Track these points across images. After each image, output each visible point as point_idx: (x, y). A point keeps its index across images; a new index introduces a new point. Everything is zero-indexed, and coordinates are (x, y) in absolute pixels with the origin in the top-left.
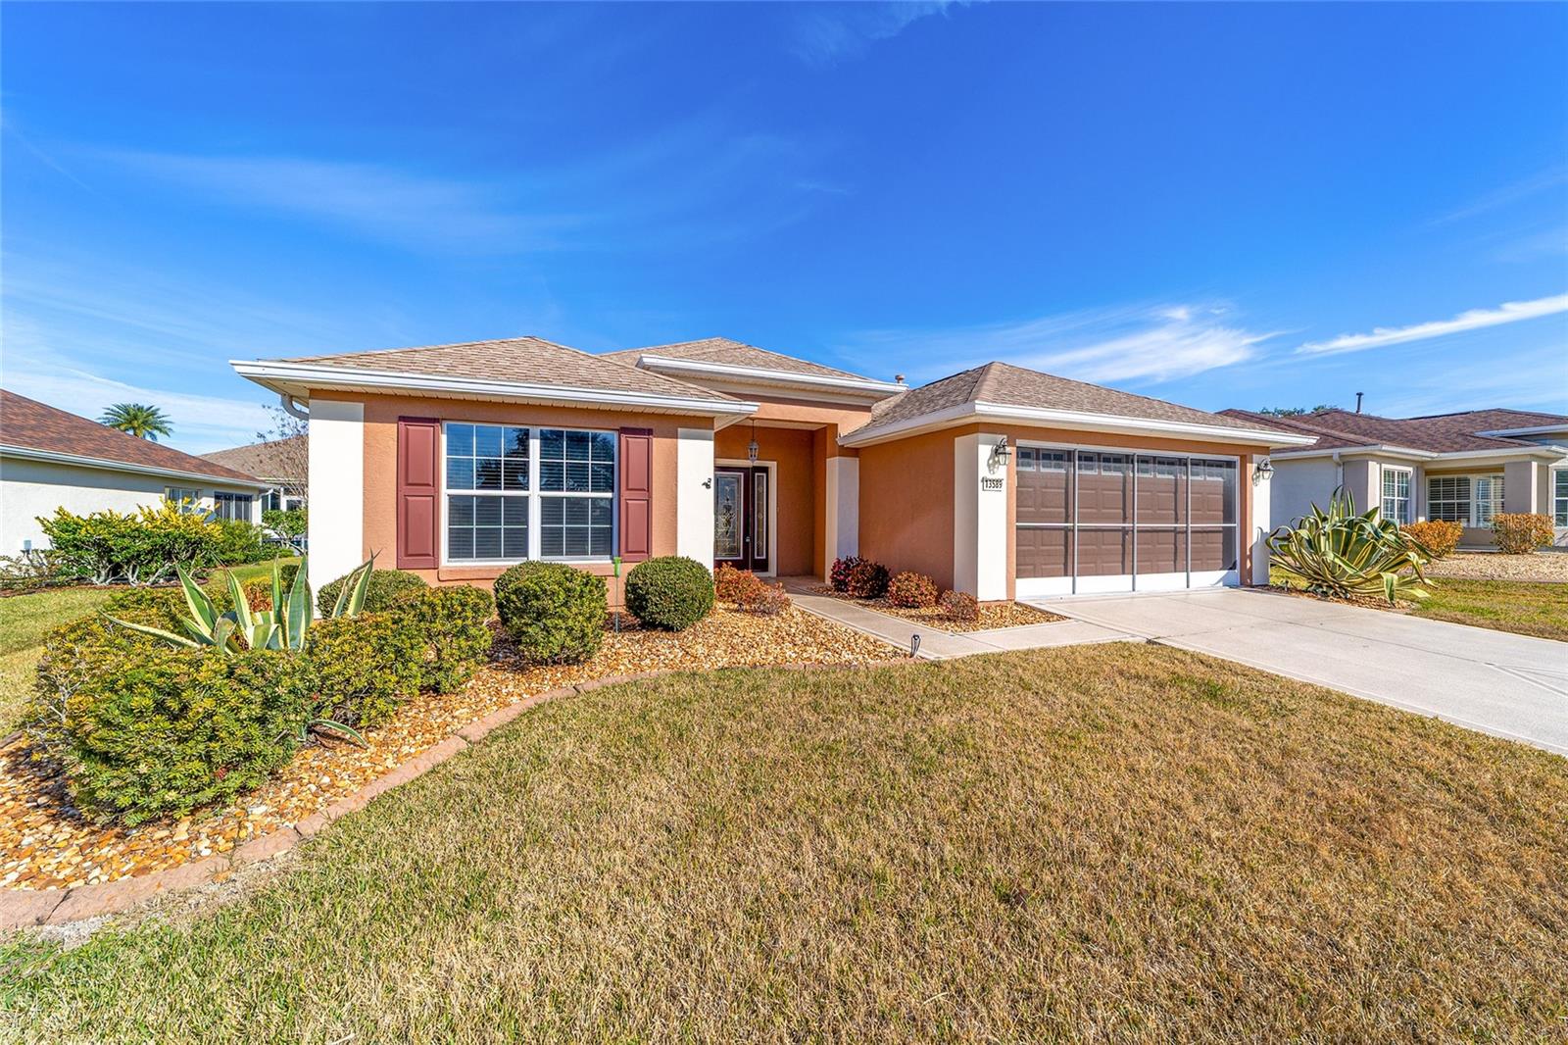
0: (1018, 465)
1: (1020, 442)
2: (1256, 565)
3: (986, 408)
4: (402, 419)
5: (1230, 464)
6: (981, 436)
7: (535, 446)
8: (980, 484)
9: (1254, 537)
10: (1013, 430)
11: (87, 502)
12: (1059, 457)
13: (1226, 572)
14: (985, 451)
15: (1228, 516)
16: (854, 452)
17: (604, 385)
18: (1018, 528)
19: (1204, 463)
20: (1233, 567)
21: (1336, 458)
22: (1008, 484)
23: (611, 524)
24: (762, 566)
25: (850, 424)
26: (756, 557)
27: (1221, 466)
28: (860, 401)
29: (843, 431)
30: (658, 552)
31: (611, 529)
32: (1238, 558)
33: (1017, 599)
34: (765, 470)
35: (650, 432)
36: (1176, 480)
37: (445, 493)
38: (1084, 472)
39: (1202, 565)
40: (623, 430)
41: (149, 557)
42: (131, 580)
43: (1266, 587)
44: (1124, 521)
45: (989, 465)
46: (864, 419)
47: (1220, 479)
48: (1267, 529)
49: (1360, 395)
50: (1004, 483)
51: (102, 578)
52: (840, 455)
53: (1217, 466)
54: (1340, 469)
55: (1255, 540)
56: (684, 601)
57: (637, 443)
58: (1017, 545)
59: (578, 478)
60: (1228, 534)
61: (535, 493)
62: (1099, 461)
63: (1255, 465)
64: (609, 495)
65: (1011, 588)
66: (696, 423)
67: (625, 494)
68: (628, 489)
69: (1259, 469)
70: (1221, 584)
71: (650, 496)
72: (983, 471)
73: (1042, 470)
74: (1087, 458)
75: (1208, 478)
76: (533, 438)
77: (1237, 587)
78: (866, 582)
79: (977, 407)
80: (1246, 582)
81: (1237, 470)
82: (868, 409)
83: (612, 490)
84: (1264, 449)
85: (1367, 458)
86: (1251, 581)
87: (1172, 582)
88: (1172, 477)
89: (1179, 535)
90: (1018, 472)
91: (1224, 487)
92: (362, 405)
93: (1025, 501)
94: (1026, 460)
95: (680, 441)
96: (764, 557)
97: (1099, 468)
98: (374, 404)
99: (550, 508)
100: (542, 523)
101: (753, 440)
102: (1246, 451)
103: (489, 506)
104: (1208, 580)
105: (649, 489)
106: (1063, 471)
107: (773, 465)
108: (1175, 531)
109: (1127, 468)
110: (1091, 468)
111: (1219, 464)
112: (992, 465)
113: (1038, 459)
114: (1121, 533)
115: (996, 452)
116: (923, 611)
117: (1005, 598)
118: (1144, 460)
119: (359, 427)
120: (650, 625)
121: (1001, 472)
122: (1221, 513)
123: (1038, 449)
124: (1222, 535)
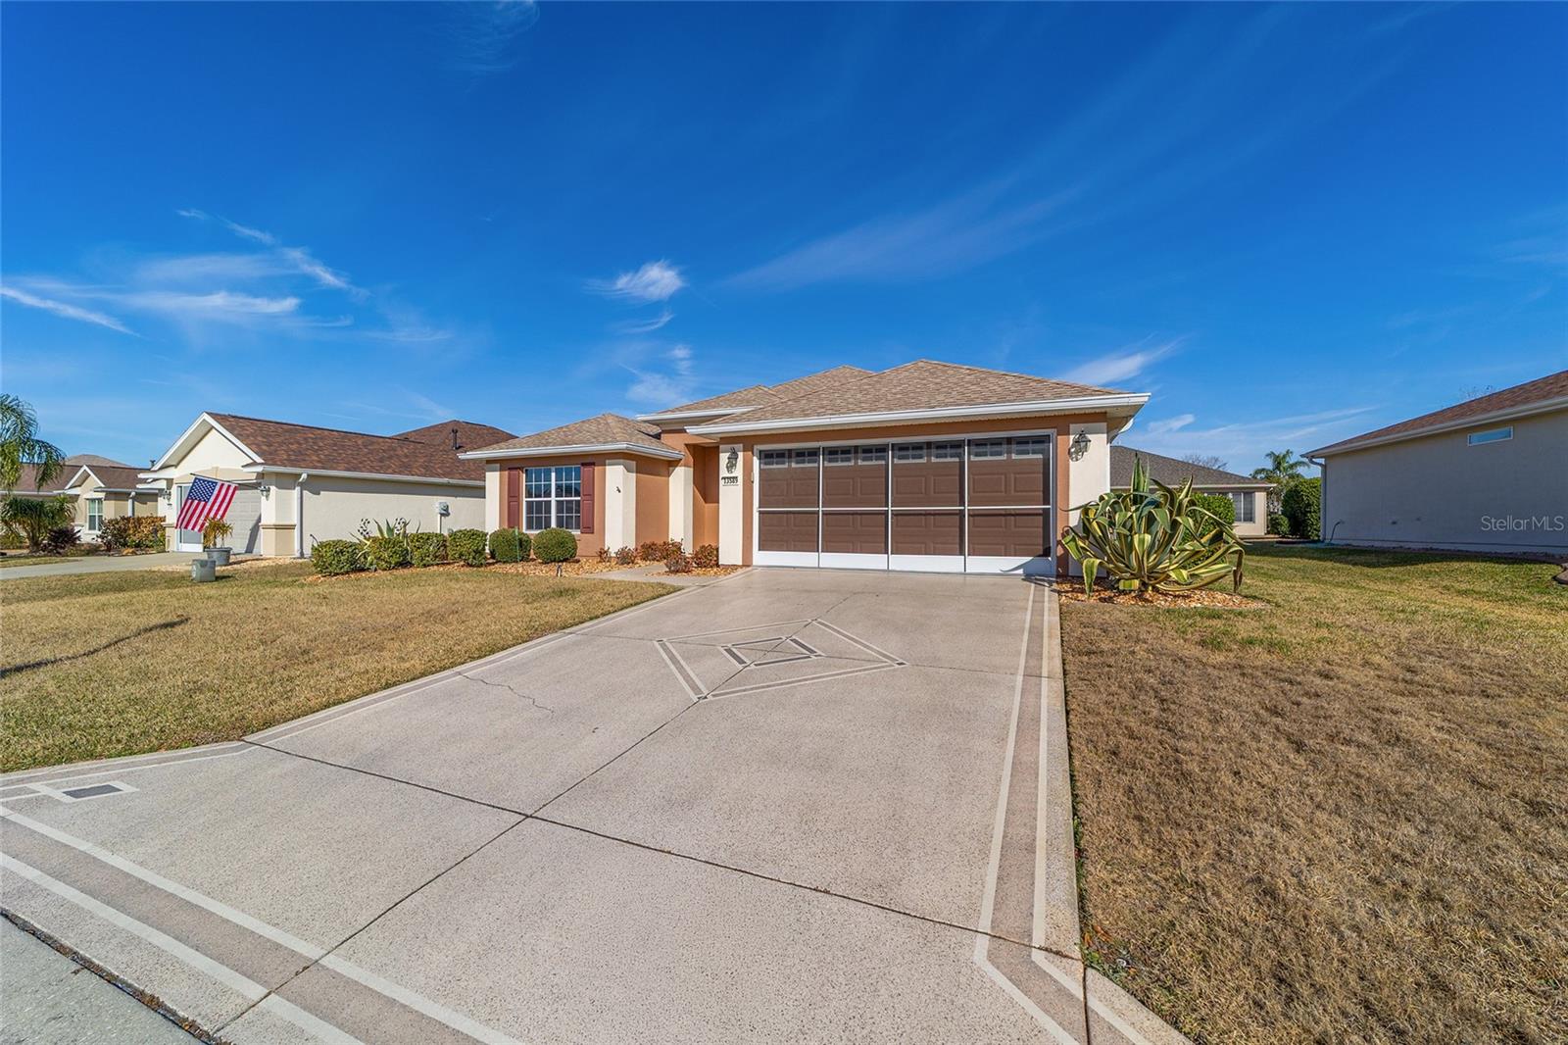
0: (761, 464)
1: (758, 447)
4: (507, 469)
5: (1043, 439)
6: (722, 446)
7: (553, 475)
8: (722, 482)
10: (748, 441)
13: (1031, 558)
15: (1043, 497)
17: (574, 443)
18: (761, 513)
20: (1047, 553)
23: (580, 513)
27: (1034, 442)
31: (580, 516)
32: (1052, 543)
33: (754, 565)
35: (594, 464)
36: (962, 462)
37: (525, 499)
38: (830, 464)
40: (583, 464)
44: (878, 506)
45: (727, 467)
53: (1028, 443)
57: (590, 470)
58: (761, 526)
59: (569, 492)
60: (1043, 516)
61: (553, 499)
62: (856, 452)
63: (1074, 438)
64: (579, 498)
65: (748, 556)
66: (614, 456)
67: (585, 497)
68: (586, 495)
70: (1021, 571)
71: (593, 498)
72: (723, 472)
73: (791, 466)
74: (832, 452)
76: (553, 472)
77: (1040, 577)
81: (1053, 446)
83: (581, 495)
87: (942, 564)
88: (957, 460)
89: (963, 519)
90: (759, 470)
91: (1039, 465)
92: (498, 465)
93: (769, 492)
94: (769, 460)
95: (607, 467)
97: (858, 459)
98: (502, 464)
99: (559, 506)
100: (556, 513)
102: (1062, 421)
103: (538, 505)
104: (996, 567)
105: (592, 494)
106: (816, 465)
109: (888, 456)
111: (1038, 441)
112: (731, 466)
113: (792, 457)
114: (875, 517)
117: (743, 564)
118: (903, 448)
119: (498, 473)
121: (738, 472)
122: (1039, 494)
123: (790, 451)
124: (1041, 518)
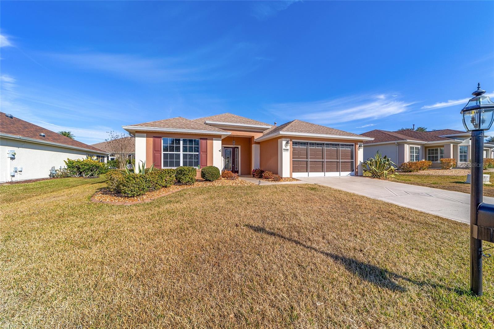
0: (293, 146)
1: (293, 140)
2: (359, 171)
3: (282, 133)
4: (154, 137)
5: (352, 145)
6: (283, 139)
7: (181, 142)
8: (283, 150)
9: (358, 163)
10: (291, 138)
11: (74, 157)
12: (305, 144)
13: (351, 172)
14: (284, 143)
15: (352, 158)
16: (258, 143)
17: (197, 129)
18: (293, 161)
19: (345, 145)
20: (353, 171)
21: (396, 143)
22: (290, 150)
23: (198, 160)
24: (237, 172)
25: (257, 136)
26: (235, 170)
27: (350, 146)
28: (261, 130)
29: (256, 138)
30: (208, 165)
31: (198, 161)
32: (354, 169)
33: (293, 177)
34: (238, 148)
35: (207, 139)
36: (337, 149)
37: (163, 152)
38: (311, 147)
39: (344, 170)
40: (201, 139)
41: (88, 170)
42: (84, 176)
43: (362, 176)
44: (323, 159)
45: (285, 146)
46: (261, 135)
47: (350, 149)
48: (362, 161)
49: (414, 125)
50: (289, 150)
51: (77, 175)
52: (255, 144)
53: (349, 146)
54: (398, 147)
55: (359, 164)
56: (213, 175)
57: (204, 141)
58: (293, 165)
59: (191, 150)
60: (352, 162)
61: (181, 153)
62: (316, 144)
63: (358, 145)
64: (198, 153)
65: (291, 174)
66: (218, 137)
67: (201, 153)
68: (202, 152)
69: (359, 146)
70: (349, 175)
71: (207, 153)
72: (284, 147)
73: (300, 147)
74: (312, 144)
75: (346, 149)
76: (181, 141)
77: (353, 176)
78: (259, 174)
79: (280, 133)
80: (356, 175)
81: (354, 147)
82: (262, 132)
83: (198, 152)
84: (361, 141)
85: (404, 143)
86: (358, 174)
87: (335, 174)
88: (336, 148)
89: (338, 163)
90: (293, 147)
91: (351, 151)
92: (146, 134)
93: (294, 154)
94: (295, 145)
95: (214, 141)
96: (238, 170)
97: (316, 146)
98: (148, 134)
99: (185, 156)
100: (183, 159)
101: (234, 140)
102: (356, 142)
103: (172, 155)
104: (345, 174)
105: (207, 152)
106: (306, 147)
107: (239, 147)
108: (337, 162)
109: (323, 146)
110: (313, 146)
111: (350, 145)
112: (286, 145)
113: (299, 144)
114: (322, 162)
115: (287, 143)
116: (270, 180)
117: (289, 177)
118: (328, 144)
119: (145, 139)
120: (207, 180)
121: (288, 147)
122: (350, 157)
123: (299, 142)
124: (350, 163)
